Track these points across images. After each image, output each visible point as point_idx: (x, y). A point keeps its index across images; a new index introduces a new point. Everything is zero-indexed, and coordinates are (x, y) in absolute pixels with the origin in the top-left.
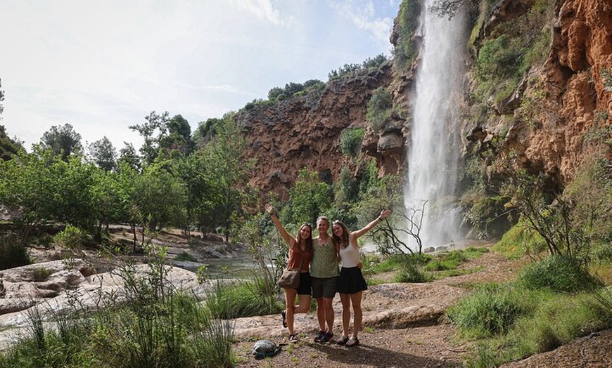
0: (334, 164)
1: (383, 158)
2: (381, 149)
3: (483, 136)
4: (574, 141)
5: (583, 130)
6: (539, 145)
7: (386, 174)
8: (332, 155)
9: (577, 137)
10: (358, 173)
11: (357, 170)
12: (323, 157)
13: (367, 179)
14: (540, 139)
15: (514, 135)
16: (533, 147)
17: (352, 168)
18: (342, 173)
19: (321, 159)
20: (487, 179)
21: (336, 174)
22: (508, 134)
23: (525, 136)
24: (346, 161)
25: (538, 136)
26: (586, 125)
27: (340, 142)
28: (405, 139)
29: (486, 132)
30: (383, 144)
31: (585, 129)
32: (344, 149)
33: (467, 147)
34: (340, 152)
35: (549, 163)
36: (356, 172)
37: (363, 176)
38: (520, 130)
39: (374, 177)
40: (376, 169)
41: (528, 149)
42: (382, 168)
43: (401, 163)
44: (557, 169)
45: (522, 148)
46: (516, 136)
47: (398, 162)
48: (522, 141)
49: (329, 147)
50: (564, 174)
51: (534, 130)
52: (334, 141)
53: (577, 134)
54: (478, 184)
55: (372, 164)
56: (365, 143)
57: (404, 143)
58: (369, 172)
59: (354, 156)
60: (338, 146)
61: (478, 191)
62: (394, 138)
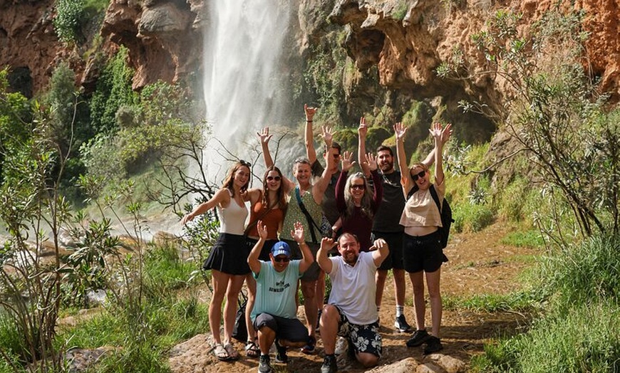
0: (37, 56)
1: (143, 50)
2: (145, 31)
3: (358, 16)
4: (522, 34)
5: (536, 15)
6: (460, 38)
7: (147, 81)
8: (34, 39)
9: (526, 27)
10: (88, 77)
11: (87, 70)
12: (14, 41)
13: (107, 90)
14: (462, 27)
15: (417, 18)
16: (451, 40)
17: (77, 66)
18: (55, 76)
19: (10, 46)
20: (343, 96)
21: (41, 77)
22: (408, 15)
23: (436, 21)
24: (63, 52)
25: (458, 22)
26: (540, 8)
27: (54, 13)
28: (194, 14)
29: (365, 10)
30: (150, 23)
31: (539, 14)
32: (63, 27)
33: (309, 36)
34: (53, 34)
35: (477, 69)
36: (84, 75)
37: (98, 83)
38: (428, 10)
39: (122, 85)
40: (127, 71)
41: (442, 44)
42: (140, 69)
43: (183, 61)
44: (489, 81)
45: (429, 41)
46: (421, 20)
47: (175, 58)
48: (431, 29)
49: (29, 24)
50: (502, 89)
51: (453, 12)
52: (41, 12)
53: (526, 23)
54: (328, 104)
55: (119, 61)
56: (109, 18)
57: (191, 23)
58: (111, 76)
59: (81, 44)
60: (49, 22)
61: (327, 117)
62: (171, 13)
